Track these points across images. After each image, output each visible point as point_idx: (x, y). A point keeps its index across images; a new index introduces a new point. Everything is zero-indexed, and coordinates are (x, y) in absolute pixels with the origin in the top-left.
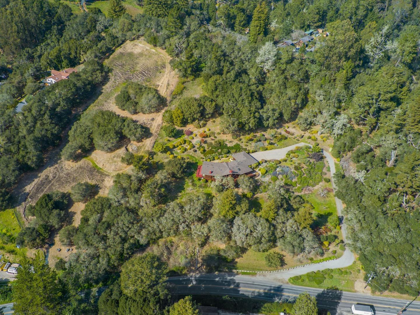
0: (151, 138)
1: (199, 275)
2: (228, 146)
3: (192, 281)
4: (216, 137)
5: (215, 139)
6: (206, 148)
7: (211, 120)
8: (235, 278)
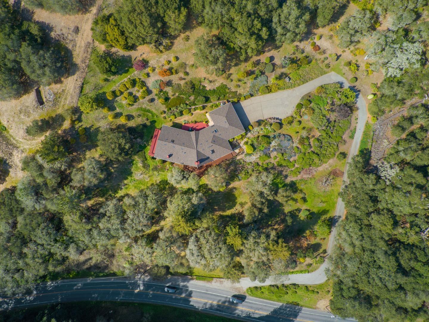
0: (75, 77)
1: (149, 277)
2: (208, 89)
3: (139, 286)
4: (187, 74)
5: (186, 77)
6: (170, 94)
7: (183, 35)
8: (188, 284)
